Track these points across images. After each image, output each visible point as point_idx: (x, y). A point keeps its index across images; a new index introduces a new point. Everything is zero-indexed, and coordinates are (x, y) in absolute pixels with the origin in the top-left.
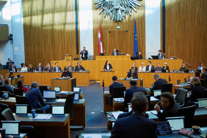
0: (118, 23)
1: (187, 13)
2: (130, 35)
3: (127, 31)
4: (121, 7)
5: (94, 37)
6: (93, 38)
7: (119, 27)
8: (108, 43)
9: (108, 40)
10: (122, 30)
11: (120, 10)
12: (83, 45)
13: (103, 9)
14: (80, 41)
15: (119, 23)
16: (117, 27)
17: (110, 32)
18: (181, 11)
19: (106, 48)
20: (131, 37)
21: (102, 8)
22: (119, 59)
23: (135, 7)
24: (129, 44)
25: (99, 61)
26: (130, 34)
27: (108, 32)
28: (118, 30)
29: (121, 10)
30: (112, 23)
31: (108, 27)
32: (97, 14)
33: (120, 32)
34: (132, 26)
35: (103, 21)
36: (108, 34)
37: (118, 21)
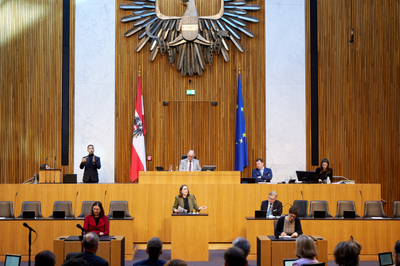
0: (190, 81)
1: (372, 65)
2: (222, 116)
3: (215, 104)
4: (200, 37)
5: (117, 115)
6: (116, 119)
7: (192, 92)
8: (159, 135)
9: (160, 127)
10: (201, 99)
11: (196, 43)
12: (84, 139)
13: (148, 39)
14: (73, 126)
15: (194, 80)
16: (189, 92)
17: (165, 104)
18: (359, 57)
20: (225, 119)
21: (146, 36)
23: (239, 41)
26: (224, 112)
27: (159, 105)
28: (191, 99)
29: (201, 45)
30: (171, 79)
31: (162, 88)
32: (128, 52)
33: (194, 105)
34: (229, 90)
35: (148, 72)
36: (160, 110)
37: (191, 74)
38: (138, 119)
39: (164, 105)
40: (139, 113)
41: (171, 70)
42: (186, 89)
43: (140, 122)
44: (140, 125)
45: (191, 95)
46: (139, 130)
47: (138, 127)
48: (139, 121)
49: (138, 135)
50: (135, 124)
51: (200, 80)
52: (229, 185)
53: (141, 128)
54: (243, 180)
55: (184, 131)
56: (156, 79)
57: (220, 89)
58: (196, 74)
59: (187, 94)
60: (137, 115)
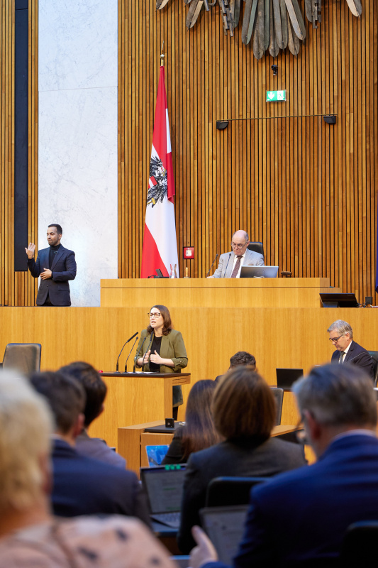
0: (275, 69)
2: (350, 148)
3: (332, 121)
5: (121, 156)
6: (119, 165)
7: (279, 95)
8: (209, 200)
9: (210, 181)
10: (301, 111)
12: (56, 212)
14: (36, 184)
16: (271, 96)
17: (222, 127)
19: (199, 232)
20: (355, 157)
22: (244, 304)
24: (344, 206)
25: (119, 310)
26: (353, 140)
27: (209, 127)
28: (277, 112)
30: (235, 66)
31: (214, 91)
32: (144, 13)
33: (285, 125)
34: (364, 86)
35: (184, 53)
36: (210, 141)
37: (274, 51)
38: (157, 163)
39: (220, 130)
40: (161, 149)
41: (234, 47)
42: (268, 87)
43: (161, 171)
44: (160, 178)
45: (278, 102)
46: (158, 189)
47: (156, 181)
48: (159, 168)
49: (156, 200)
50: (152, 174)
51: (297, 64)
52: (289, 310)
53: (163, 182)
54: (328, 300)
55: (262, 188)
56: (202, 71)
57: (343, 85)
58: (285, 52)
59: (268, 100)
60: (154, 154)
